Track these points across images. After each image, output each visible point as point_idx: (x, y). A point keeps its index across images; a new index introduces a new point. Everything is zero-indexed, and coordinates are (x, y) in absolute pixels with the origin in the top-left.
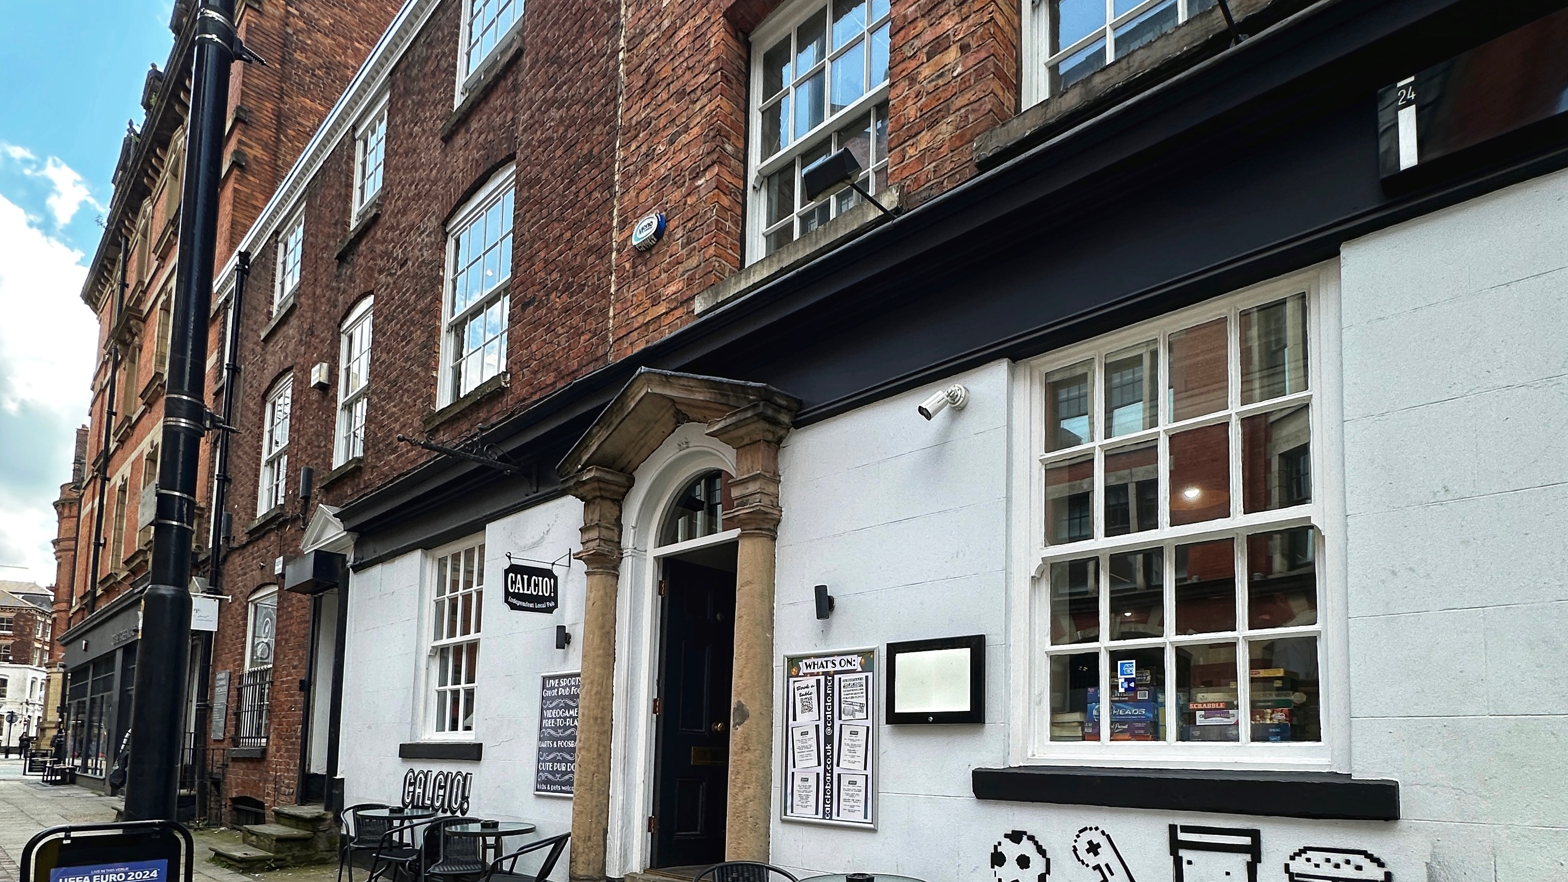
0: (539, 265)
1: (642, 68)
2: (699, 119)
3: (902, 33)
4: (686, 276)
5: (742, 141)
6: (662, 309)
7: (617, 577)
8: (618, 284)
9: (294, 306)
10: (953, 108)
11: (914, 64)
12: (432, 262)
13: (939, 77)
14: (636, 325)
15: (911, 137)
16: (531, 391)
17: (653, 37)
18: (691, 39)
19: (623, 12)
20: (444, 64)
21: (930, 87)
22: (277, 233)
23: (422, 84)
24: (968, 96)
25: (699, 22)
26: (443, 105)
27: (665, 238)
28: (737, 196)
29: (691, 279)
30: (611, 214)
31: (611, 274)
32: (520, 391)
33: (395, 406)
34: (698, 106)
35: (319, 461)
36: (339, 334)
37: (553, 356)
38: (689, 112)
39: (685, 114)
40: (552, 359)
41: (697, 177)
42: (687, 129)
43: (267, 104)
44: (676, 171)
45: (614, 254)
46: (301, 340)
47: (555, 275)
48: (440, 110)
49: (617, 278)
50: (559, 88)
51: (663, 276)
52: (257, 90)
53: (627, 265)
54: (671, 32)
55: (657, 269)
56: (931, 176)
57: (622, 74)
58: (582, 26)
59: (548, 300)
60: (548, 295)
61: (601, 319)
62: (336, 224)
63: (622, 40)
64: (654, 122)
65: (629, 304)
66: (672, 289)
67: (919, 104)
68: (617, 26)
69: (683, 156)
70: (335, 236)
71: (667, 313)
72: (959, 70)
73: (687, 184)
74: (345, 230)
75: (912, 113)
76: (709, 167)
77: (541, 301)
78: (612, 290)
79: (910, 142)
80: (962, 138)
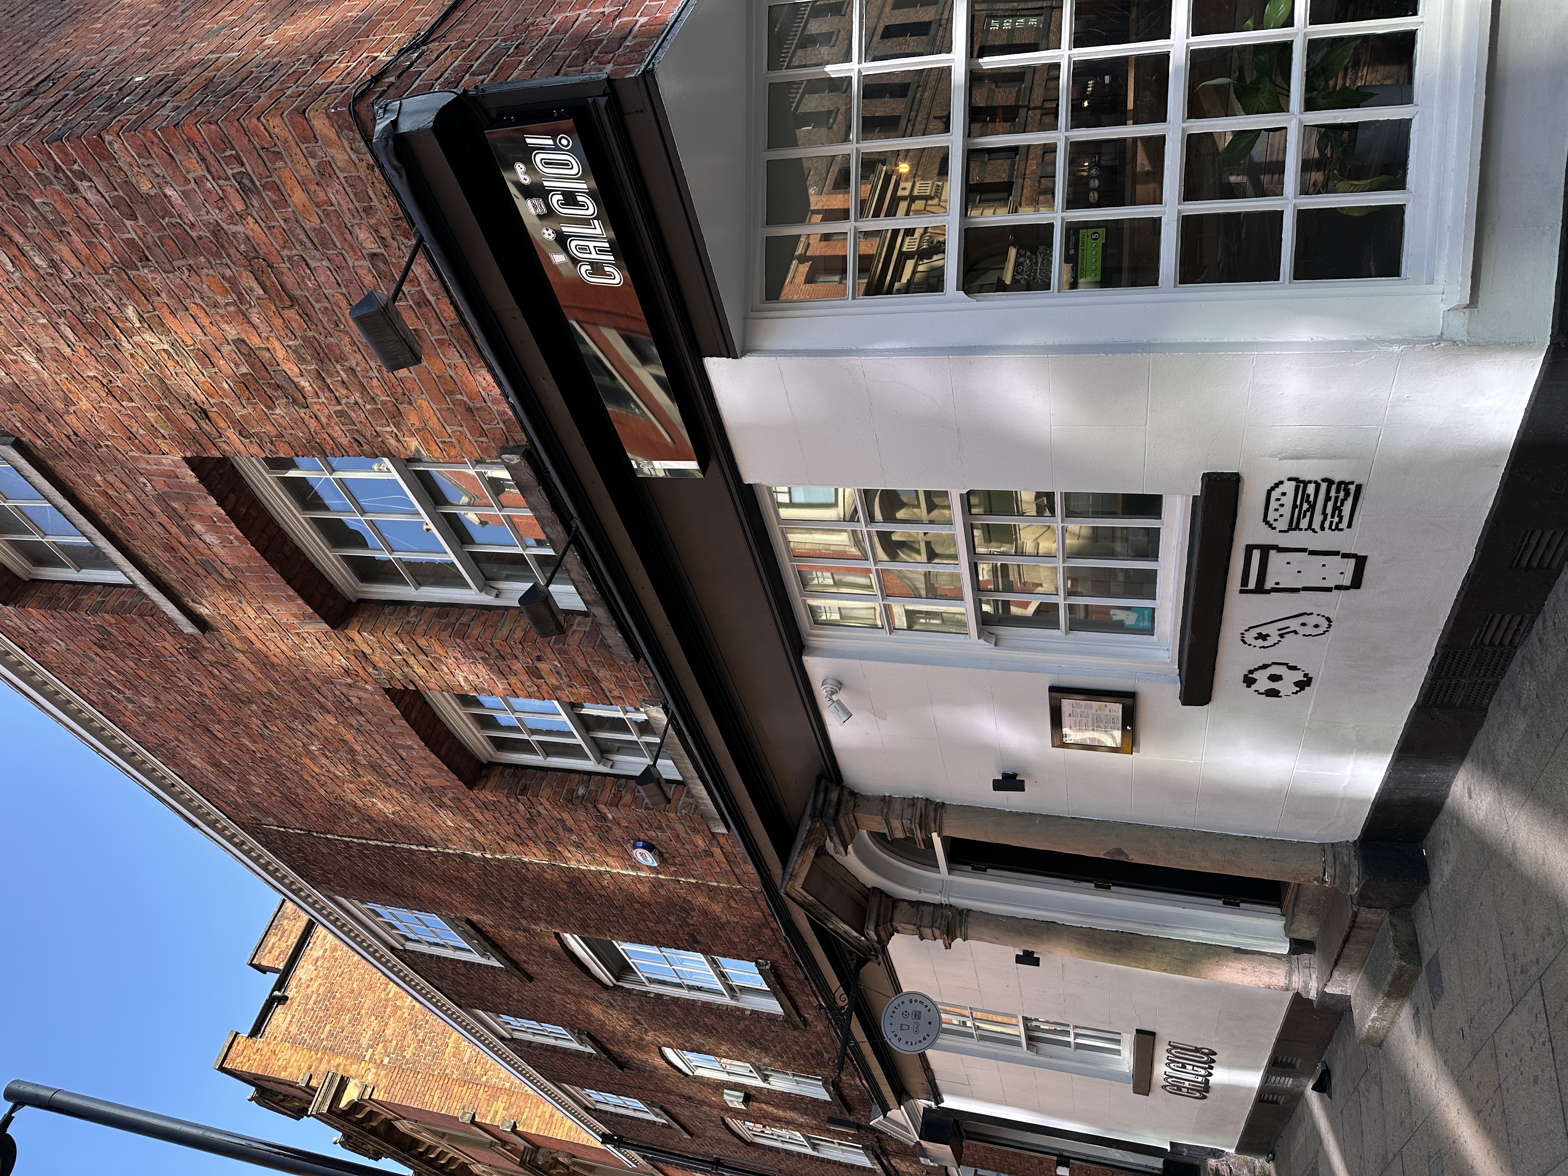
0: (660, 927)
1: (502, 843)
2: (556, 813)
3: (516, 691)
4: (691, 833)
5: (573, 776)
6: (717, 851)
7: (969, 910)
8: (688, 877)
9: (662, 1108)
10: (587, 668)
11: (545, 687)
12: (640, 1001)
13: (558, 673)
14: (729, 868)
15: (604, 692)
16: (777, 946)
17: (477, 834)
18: (486, 811)
19: (451, 851)
20: (463, 971)
21: (566, 680)
22: (586, 1109)
23: (476, 988)
24: (579, 660)
25: (473, 805)
26: (499, 975)
27: (654, 843)
28: (621, 784)
29: (694, 830)
30: (625, 875)
31: (679, 881)
32: (776, 955)
33: (775, 1047)
34: (543, 812)
35: (821, 1110)
36: (696, 1077)
37: (747, 927)
38: (547, 818)
39: (548, 821)
40: (749, 929)
41: (605, 818)
42: (562, 821)
43: (455, 1091)
44: (596, 830)
45: (660, 876)
46: (696, 1107)
47: (672, 918)
48: (504, 978)
49: (682, 876)
50: (506, 899)
51: (687, 846)
52: (444, 1099)
53: (673, 869)
54: (477, 823)
55: (682, 851)
56: (638, 683)
57: (504, 857)
58: (456, 878)
59: (693, 925)
60: (688, 924)
61: (719, 892)
62: (589, 1065)
63: (476, 854)
64: (550, 840)
65: (708, 871)
66: (700, 843)
67: (578, 686)
68: (463, 856)
69: (585, 825)
70: (600, 1067)
71: (721, 848)
72: (556, 663)
73: (610, 825)
74: (596, 1058)
75: (584, 690)
76: (598, 810)
77: (694, 930)
78: (694, 881)
79: (608, 694)
80: (612, 665)
